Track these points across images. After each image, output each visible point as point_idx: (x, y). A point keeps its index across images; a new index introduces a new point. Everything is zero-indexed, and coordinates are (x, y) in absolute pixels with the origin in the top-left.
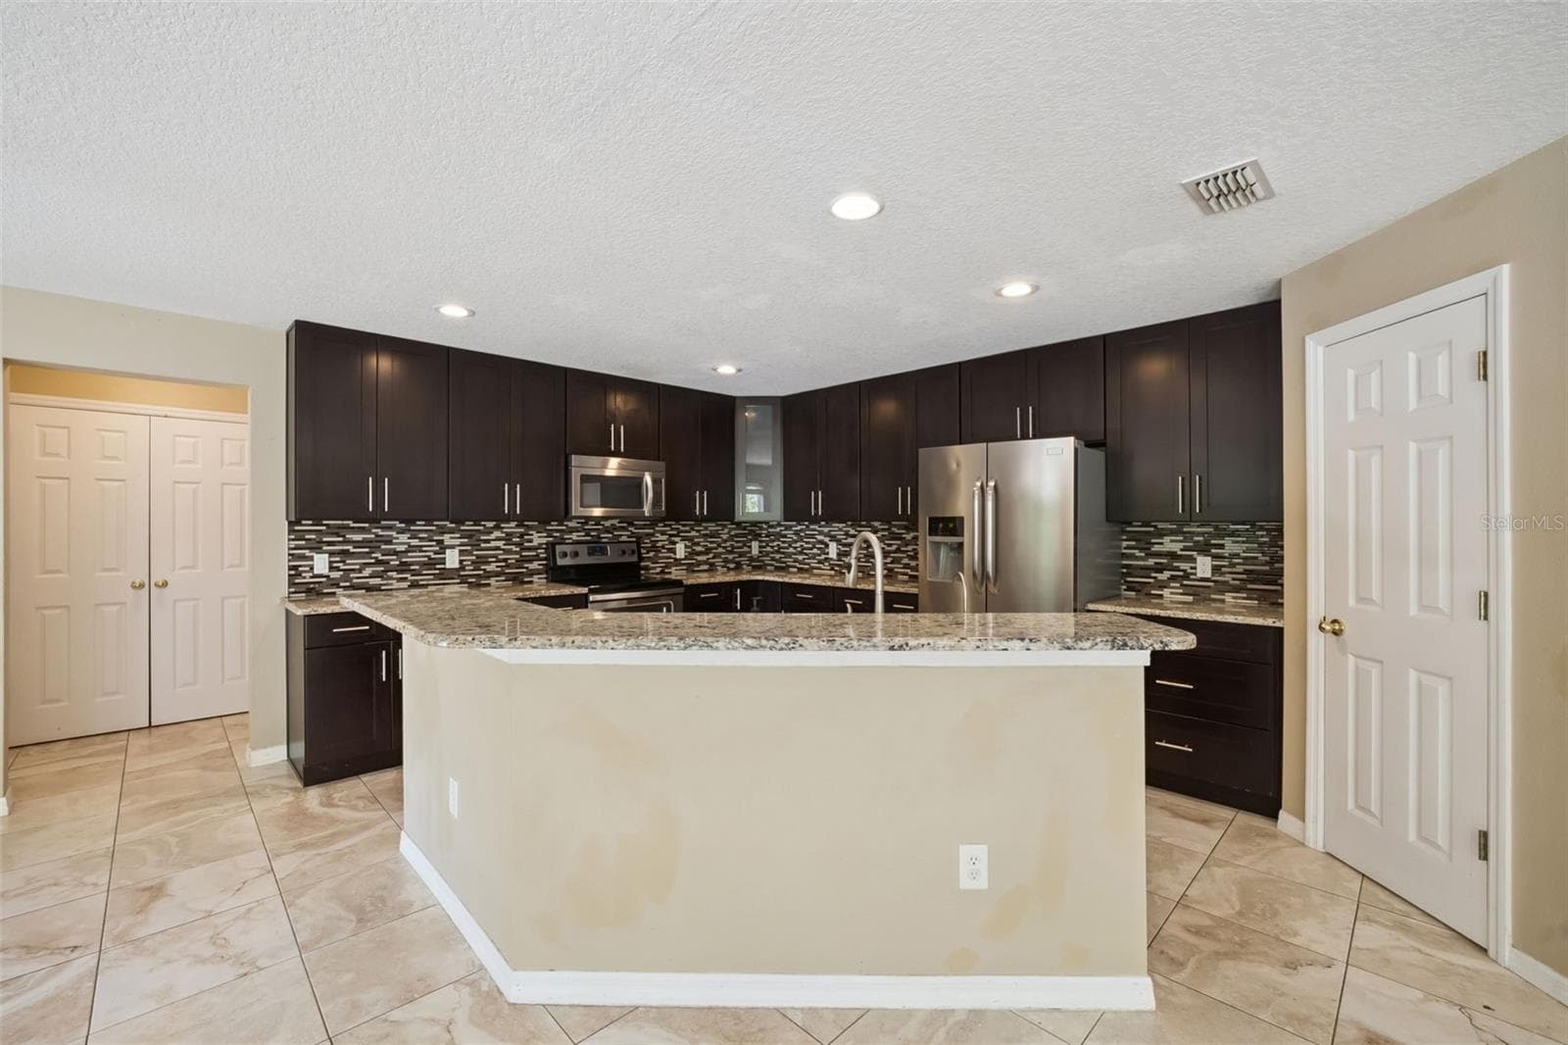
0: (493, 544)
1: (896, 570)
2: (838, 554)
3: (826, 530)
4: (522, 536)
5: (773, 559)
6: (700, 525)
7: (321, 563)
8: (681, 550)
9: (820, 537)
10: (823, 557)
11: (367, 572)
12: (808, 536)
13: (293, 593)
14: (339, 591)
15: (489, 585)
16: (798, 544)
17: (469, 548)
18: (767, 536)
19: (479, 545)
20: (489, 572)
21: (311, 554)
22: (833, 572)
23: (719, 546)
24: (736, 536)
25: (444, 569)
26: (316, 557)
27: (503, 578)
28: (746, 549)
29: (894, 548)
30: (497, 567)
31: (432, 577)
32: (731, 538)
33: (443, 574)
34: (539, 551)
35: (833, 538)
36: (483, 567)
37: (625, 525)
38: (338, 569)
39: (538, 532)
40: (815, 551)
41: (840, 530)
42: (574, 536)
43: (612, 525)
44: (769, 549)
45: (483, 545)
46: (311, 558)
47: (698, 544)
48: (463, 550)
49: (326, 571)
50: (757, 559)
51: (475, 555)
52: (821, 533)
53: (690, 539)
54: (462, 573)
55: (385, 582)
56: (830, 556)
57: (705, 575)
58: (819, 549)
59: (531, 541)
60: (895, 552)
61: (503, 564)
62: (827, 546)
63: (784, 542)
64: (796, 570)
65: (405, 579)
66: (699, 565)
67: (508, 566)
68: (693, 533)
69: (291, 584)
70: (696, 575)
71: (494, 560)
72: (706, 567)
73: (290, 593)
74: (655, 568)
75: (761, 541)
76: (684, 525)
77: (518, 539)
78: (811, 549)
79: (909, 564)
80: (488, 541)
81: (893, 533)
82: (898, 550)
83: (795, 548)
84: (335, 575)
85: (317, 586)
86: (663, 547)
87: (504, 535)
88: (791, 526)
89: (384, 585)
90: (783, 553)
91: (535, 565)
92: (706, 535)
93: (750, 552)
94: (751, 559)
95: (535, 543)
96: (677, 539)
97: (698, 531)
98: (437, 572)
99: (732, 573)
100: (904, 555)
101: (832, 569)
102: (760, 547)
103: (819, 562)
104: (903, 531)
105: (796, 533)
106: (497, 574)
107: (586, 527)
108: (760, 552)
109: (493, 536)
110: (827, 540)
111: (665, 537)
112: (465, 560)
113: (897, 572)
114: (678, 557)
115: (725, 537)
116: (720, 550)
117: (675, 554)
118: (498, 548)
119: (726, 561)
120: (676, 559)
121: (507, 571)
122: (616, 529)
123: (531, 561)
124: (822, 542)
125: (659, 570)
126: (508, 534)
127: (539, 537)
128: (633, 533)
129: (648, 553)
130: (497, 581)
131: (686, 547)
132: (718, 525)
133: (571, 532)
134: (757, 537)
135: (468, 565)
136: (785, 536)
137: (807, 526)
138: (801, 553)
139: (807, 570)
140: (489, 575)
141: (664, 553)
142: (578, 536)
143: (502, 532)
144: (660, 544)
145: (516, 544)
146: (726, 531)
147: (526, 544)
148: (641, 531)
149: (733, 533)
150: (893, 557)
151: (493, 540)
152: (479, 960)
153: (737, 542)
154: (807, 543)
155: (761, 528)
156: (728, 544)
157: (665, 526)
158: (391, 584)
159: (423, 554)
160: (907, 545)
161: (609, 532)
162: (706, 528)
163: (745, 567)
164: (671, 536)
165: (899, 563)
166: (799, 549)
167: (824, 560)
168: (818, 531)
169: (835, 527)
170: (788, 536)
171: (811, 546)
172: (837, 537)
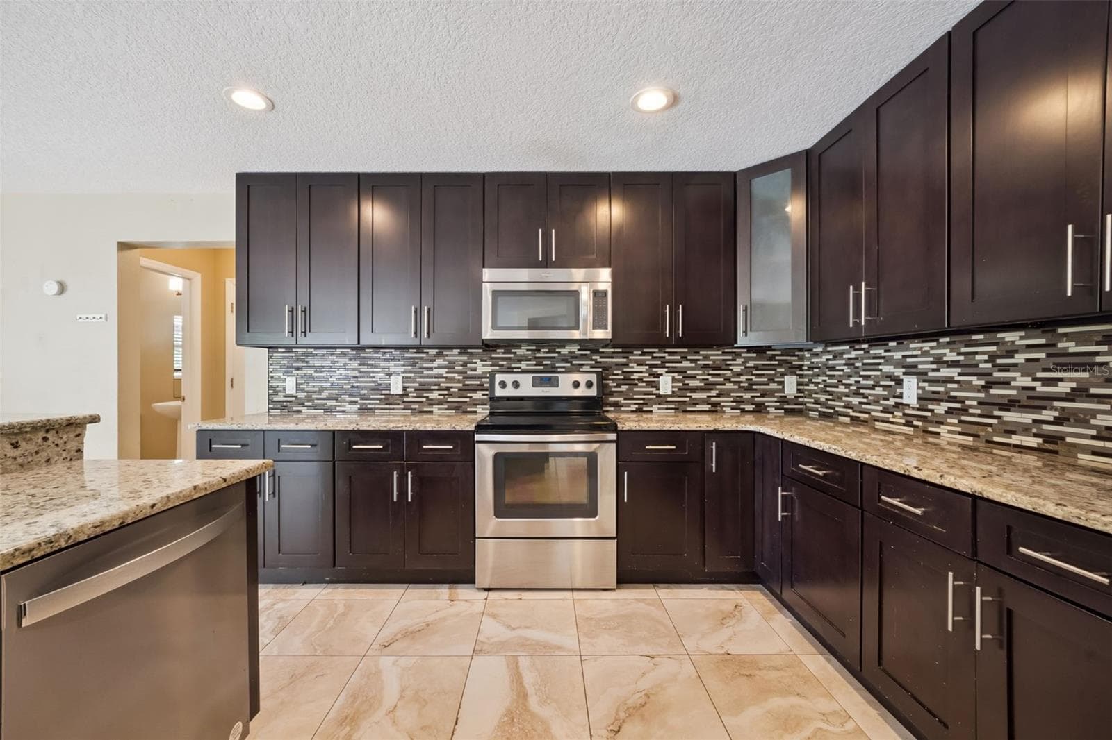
0: (435, 372)
1: (1069, 440)
2: (919, 399)
3: (898, 355)
4: (465, 364)
5: (817, 402)
6: (697, 353)
7: (290, 384)
8: (666, 384)
9: (887, 369)
10: (892, 401)
11: (325, 394)
12: (867, 367)
13: (272, 409)
14: (304, 410)
15: (431, 412)
16: (852, 380)
17: (412, 375)
18: (810, 368)
19: (422, 373)
20: (432, 399)
21: (284, 377)
22: (910, 430)
23: (728, 380)
24: (756, 368)
25: (389, 394)
26: (288, 379)
27: (446, 407)
28: (773, 386)
29: (1064, 388)
30: (440, 395)
31: (378, 402)
32: (748, 370)
33: (388, 399)
34: (483, 380)
35: (911, 369)
36: (425, 395)
37: (588, 352)
38: (303, 391)
39: (482, 360)
40: (879, 391)
41: (926, 353)
42: (524, 365)
43: (569, 352)
44: (812, 387)
45: (426, 373)
46: (284, 380)
47: (693, 377)
48: (407, 378)
49: (294, 392)
50: (796, 400)
51: (418, 382)
52: (888, 361)
53: (682, 371)
54: (406, 399)
55: (339, 404)
56: (905, 401)
57: (706, 417)
58: (885, 387)
59: (475, 370)
60: (1069, 397)
61: (446, 392)
62: (899, 382)
63: (831, 377)
64: (847, 420)
65: (356, 402)
66: (695, 404)
67: (450, 395)
68: (686, 364)
69: (270, 401)
70: (689, 416)
71: (436, 387)
72: (707, 407)
73: (269, 409)
74: (628, 405)
75: (801, 376)
76: (670, 354)
77: (461, 368)
78: (873, 388)
80: (431, 369)
82: (1080, 393)
83: (848, 386)
84: (301, 395)
85: (288, 403)
86: (640, 380)
87: (446, 363)
88: (842, 353)
89: (339, 406)
90: (831, 393)
91: (478, 395)
92: (706, 366)
93: (782, 390)
94: (783, 400)
95: (479, 372)
96: (660, 371)
97: (692, 361)
98: (383, 397)
99: (750, 417)
101: (909, 424)
102: (799, 384)
103: (886, 410)
106: (440, 403)
107: (538, 355)
108: (799, 391)
109: (435, 364)
110: (899, 372)
111: (643, 368)
112: (408, 387)
113: (1074, 445)
114: (661, 392)
115: (737, 369)
116: (729, 386)
117: (658, 389)
118: (441, 377)
119: (739, 401)
120: (658, 396)
121: (449, 400)
122: (576, 358)
123: (475, 390)
124: (889, 377)
125: (634, 408)
126: (450, 362)
127: (484, 365)
128: (597, 362)
129: (618, 386)
130: (439, 409)
131: (674, 380)
132: (724, 353)
133: (520, 361)
134: (793, 369)
135: (411, 392)
136: (833, 368)
137: (867, 352)
138: (857, 394)
139: (865, 421)
140: (431, 403)
141: (641, 387)
142: (528, 365)
143: (445, 360)
144: (636, 376)
145: (459, 373)
146: (739, 361)
147: (469, 373)
148: (610, 360)
149: (751, 364)
151: (436, 368)
153: (758, 376)
154: (866, 377)
155: (801, 358)
156: (743, 378)
157: (643, 354)
158: (344, 406)
159: (371, 379)
161: (567, 361)
162: (706, 357)
163: (772, 410)
164: (652, 366)
165: (1084, 423)
166: (853, 388)
167: (894, 406)
168: (884, 357)
169: (915, 349)
170: (837, 368)
171: (872, 383)
172: (920, 367)
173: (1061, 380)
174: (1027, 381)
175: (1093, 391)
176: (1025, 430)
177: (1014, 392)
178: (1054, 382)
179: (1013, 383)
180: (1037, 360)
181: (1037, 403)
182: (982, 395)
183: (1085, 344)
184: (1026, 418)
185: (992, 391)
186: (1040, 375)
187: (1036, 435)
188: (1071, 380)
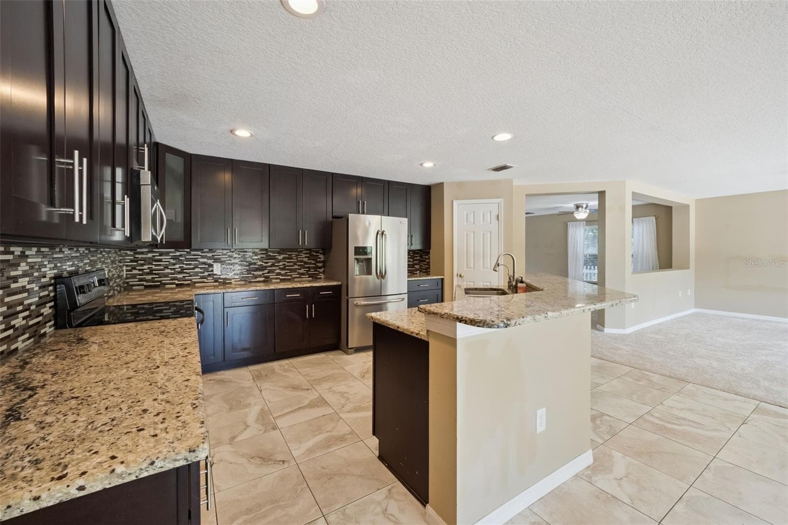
1: (271, 277)
2: (224, 271)
3: (209, 255)
9: (202, 260)
12: (187, 260)
16: (177, 266)
22: (217, 284)
29: (269, 264)
35: (218, 260)
40: (197, 270)
52: (203, 257)
56: (215, 273)
58: (201, 268)
62: (211, 266)
63: (157, 265)
64: (174, 286)
78: (193, 269)
79: (280, 273)
81: (270, 256)
82: (273, 265)
88: (168, 253)
100: (278, 268)
101: (217, 282)
103: (202, 278)
104: (277, 255)
105: (174, 258)
110: (210, 261)
113: (271, 278)
124: (204, 263)
137: (188, 253)
138: (181, 272)
139: (188, 285)
150: (269, 270)
152: (572, 478)
154: (188, 264)
160: (279, 262)
165: (273, 272)
166: (178, 270)
167: (207, 276)
168: (201, 255)
169: (219, 253)
170: (163, 260)
171: (193, 267)
172: (222, 259)
173: (269, 262)
174: (261, 263)
175: (276, 264)
176: (260, 276)
177: (257, 266)
178: (267, 263)
179: (257, 264)
180: (263, 257)
181: (263, 268)
182: (247, 268)
183: (275, 253)
184: (260, 273)
185: (251, 266)
186: (264, 261)
187: (263, 277)
188: (271, 262)
